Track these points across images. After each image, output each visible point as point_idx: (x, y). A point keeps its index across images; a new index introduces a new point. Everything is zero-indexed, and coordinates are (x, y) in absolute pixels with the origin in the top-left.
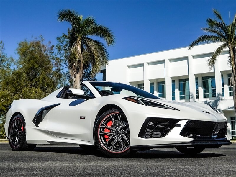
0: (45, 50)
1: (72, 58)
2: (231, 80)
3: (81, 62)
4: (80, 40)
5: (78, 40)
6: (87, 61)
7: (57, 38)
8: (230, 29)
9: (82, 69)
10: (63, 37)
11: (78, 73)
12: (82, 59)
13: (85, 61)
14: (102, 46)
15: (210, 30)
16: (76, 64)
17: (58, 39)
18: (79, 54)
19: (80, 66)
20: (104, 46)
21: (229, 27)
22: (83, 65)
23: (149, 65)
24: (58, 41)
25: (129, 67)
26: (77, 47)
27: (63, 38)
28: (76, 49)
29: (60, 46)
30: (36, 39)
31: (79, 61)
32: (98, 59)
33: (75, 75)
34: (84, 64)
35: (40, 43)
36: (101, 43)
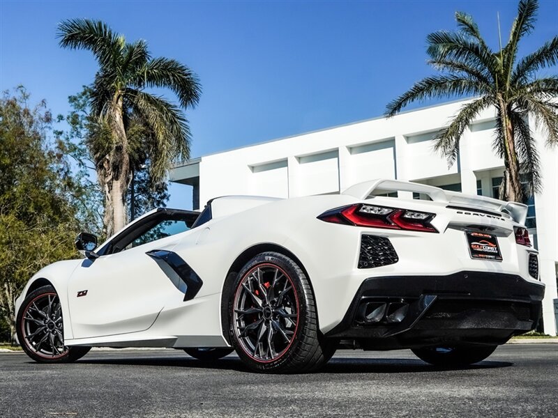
0: (31, 123)
1: (101, 140)
2: (503, 189)
3: (124, 151)
4: (120, 95)
5: (116, 97)
6: (138, 148)
7: (69, 97)
8: (500, 61)
9: (125, 167)
10: (84, 94)
11: (117, 179)
12: (125, 144)
13: (133, 149)
15: (450, 64)
16: (110, 157)
17: (72, 99)
18: (119, 132)
19: (121, 161)
21: (498, 55)
22: (128, 158)
23: (300, 163)
24: (73, 104)
25: (253, 168)
26: (113, 114)
27: (84, 97)
28: (110, 119)
29: (77, 116)
30: (6, 95)
31: (119, 149)
32: (166, 142)
33: (110, 185)
34: (130, 155)
35: (18, 104)
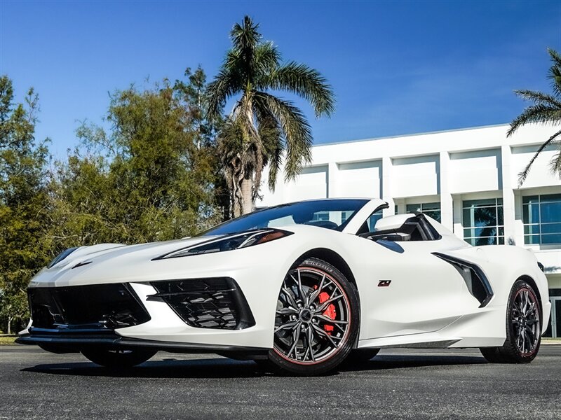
3: (259, 151)
4: (251, 99)
12: (260, 145)
14: (299, 117)
16: (242, 156)
19: (256, 161)
20: (304, 116)
23: (339, 168)
31: (253, 147)
36: (296, 109)
